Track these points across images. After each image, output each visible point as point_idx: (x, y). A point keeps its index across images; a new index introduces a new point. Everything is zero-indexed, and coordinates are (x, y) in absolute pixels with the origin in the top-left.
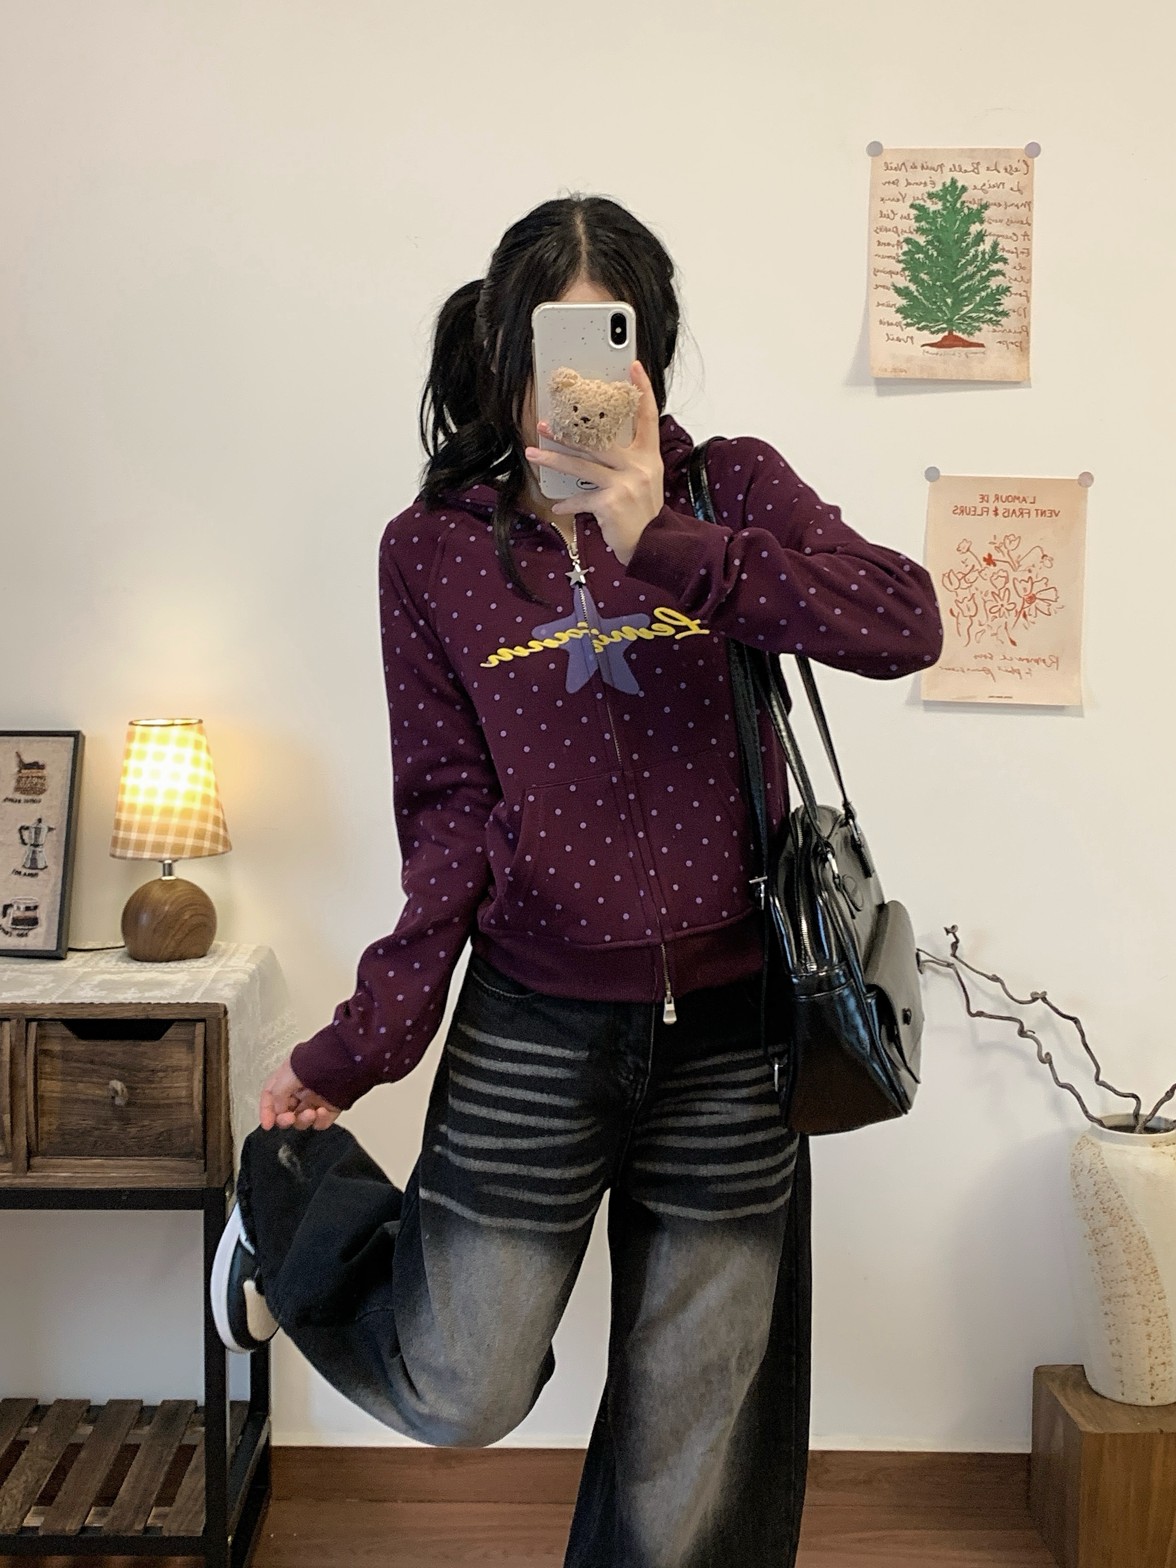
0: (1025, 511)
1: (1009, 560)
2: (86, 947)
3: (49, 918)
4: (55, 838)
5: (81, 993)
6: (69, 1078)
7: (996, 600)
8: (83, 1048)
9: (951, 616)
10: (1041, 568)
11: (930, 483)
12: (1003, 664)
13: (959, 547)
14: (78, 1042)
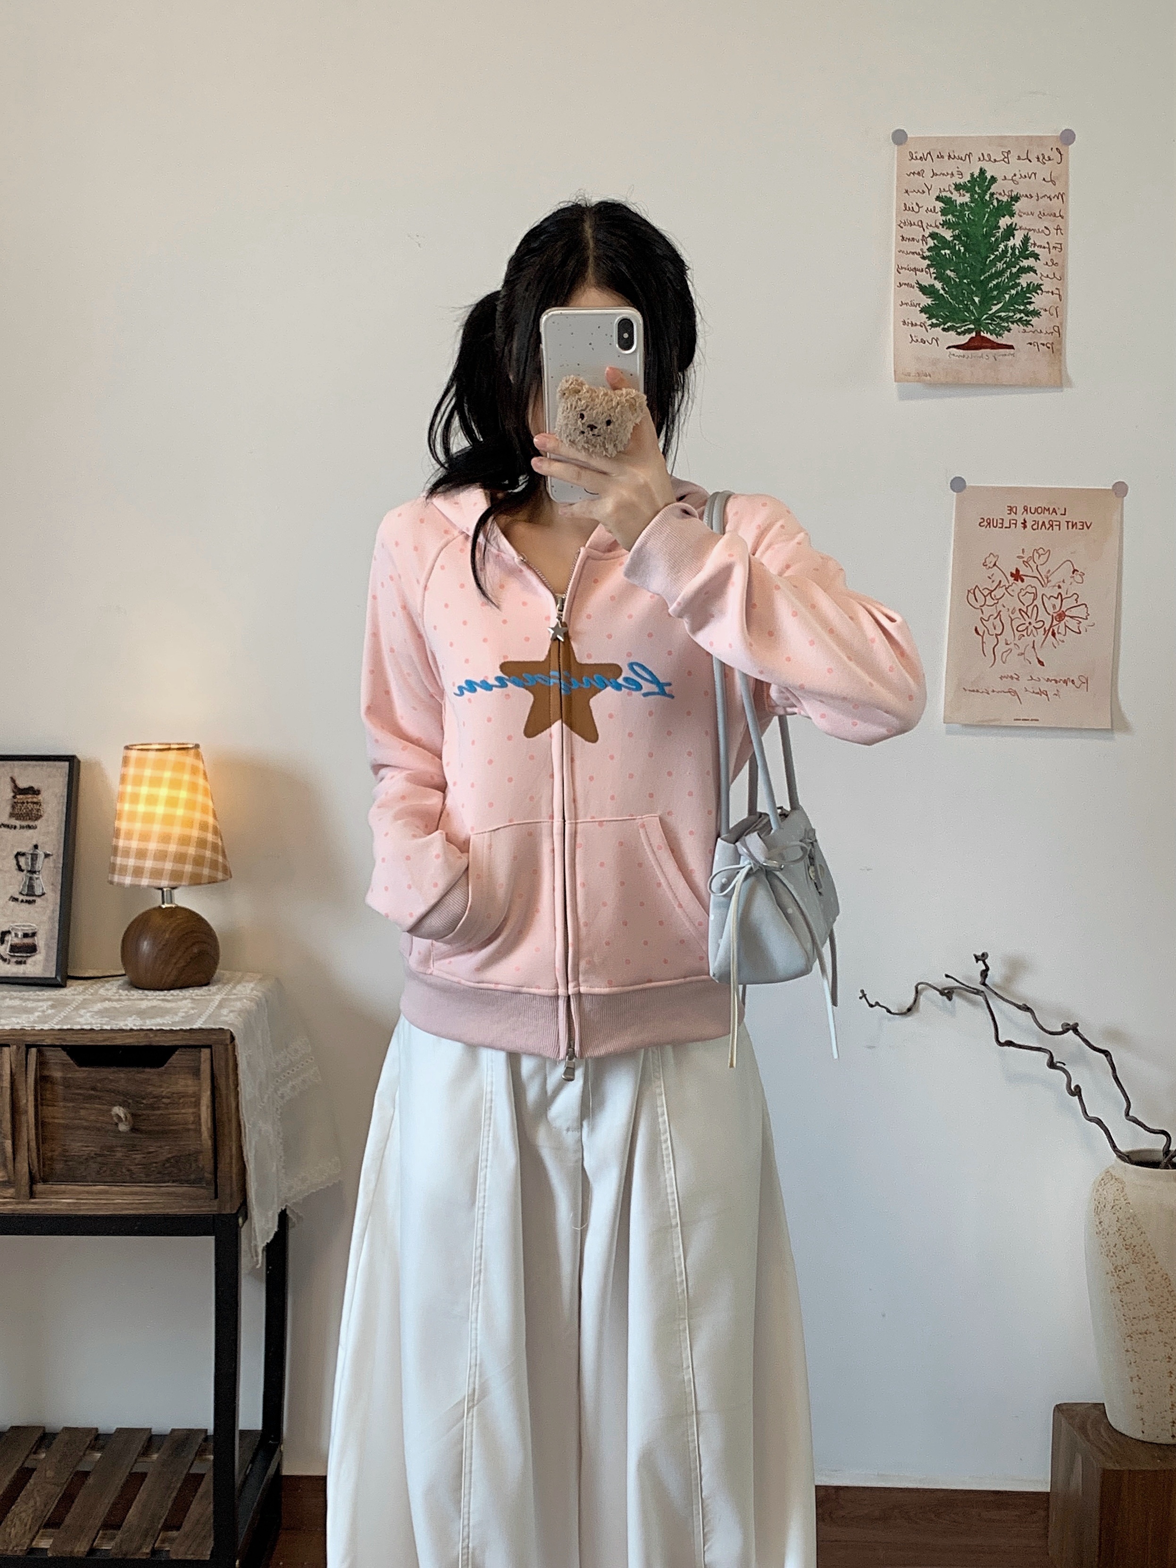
0: (1055, 523)
1: (1037, 574)
2: (87, 975)
3: (47, 946)
4: (52, 865)
5: (82, 1020)
6: (71, 1104)
7: (1023, 617)
8: (84, 1075)
9: (975, 634)
10: (1071, 584)
11: (955, 493)
12: (1030, 685)
13: (985, 562)
14: (77, 1068)
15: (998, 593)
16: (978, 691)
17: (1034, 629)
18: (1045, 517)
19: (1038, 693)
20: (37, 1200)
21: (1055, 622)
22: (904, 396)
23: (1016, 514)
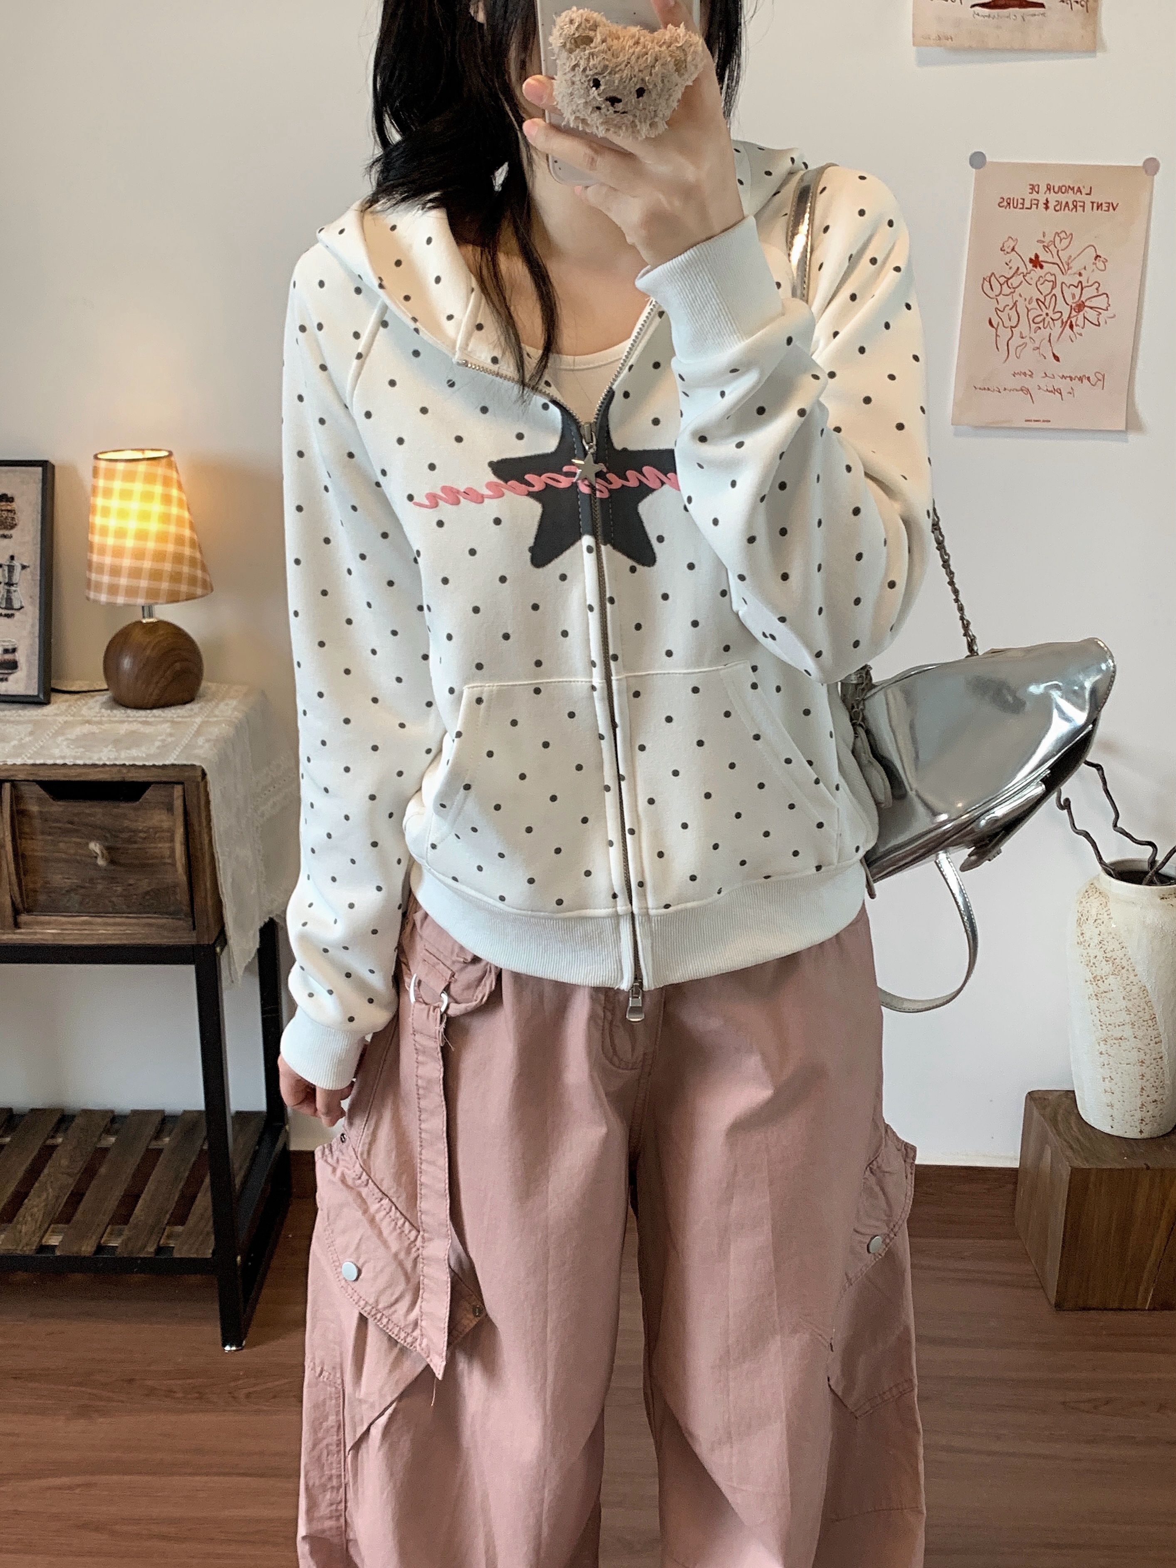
0: (1079, 204)
1: (1058, 261)
2: (73, 688)
3: (28, 661)
4: (30, 577)
5: (56, 752)
6: (50, 838)
7: (1040, 307)
8: (61, 809)
9: (990, 327)
10: (1093, 270)
11: (974, 170)
12: (1045, 383)
13: (1003, 246)
14: (54, 803)
15: (1014, 281)
16: (989, 389)
17: (1051, 320)
18: (1070, 197)
19: (1052, 392)
20: (22, 931)
21: (1074, 313)
22: (922, 62)
23: (1038, 193)
